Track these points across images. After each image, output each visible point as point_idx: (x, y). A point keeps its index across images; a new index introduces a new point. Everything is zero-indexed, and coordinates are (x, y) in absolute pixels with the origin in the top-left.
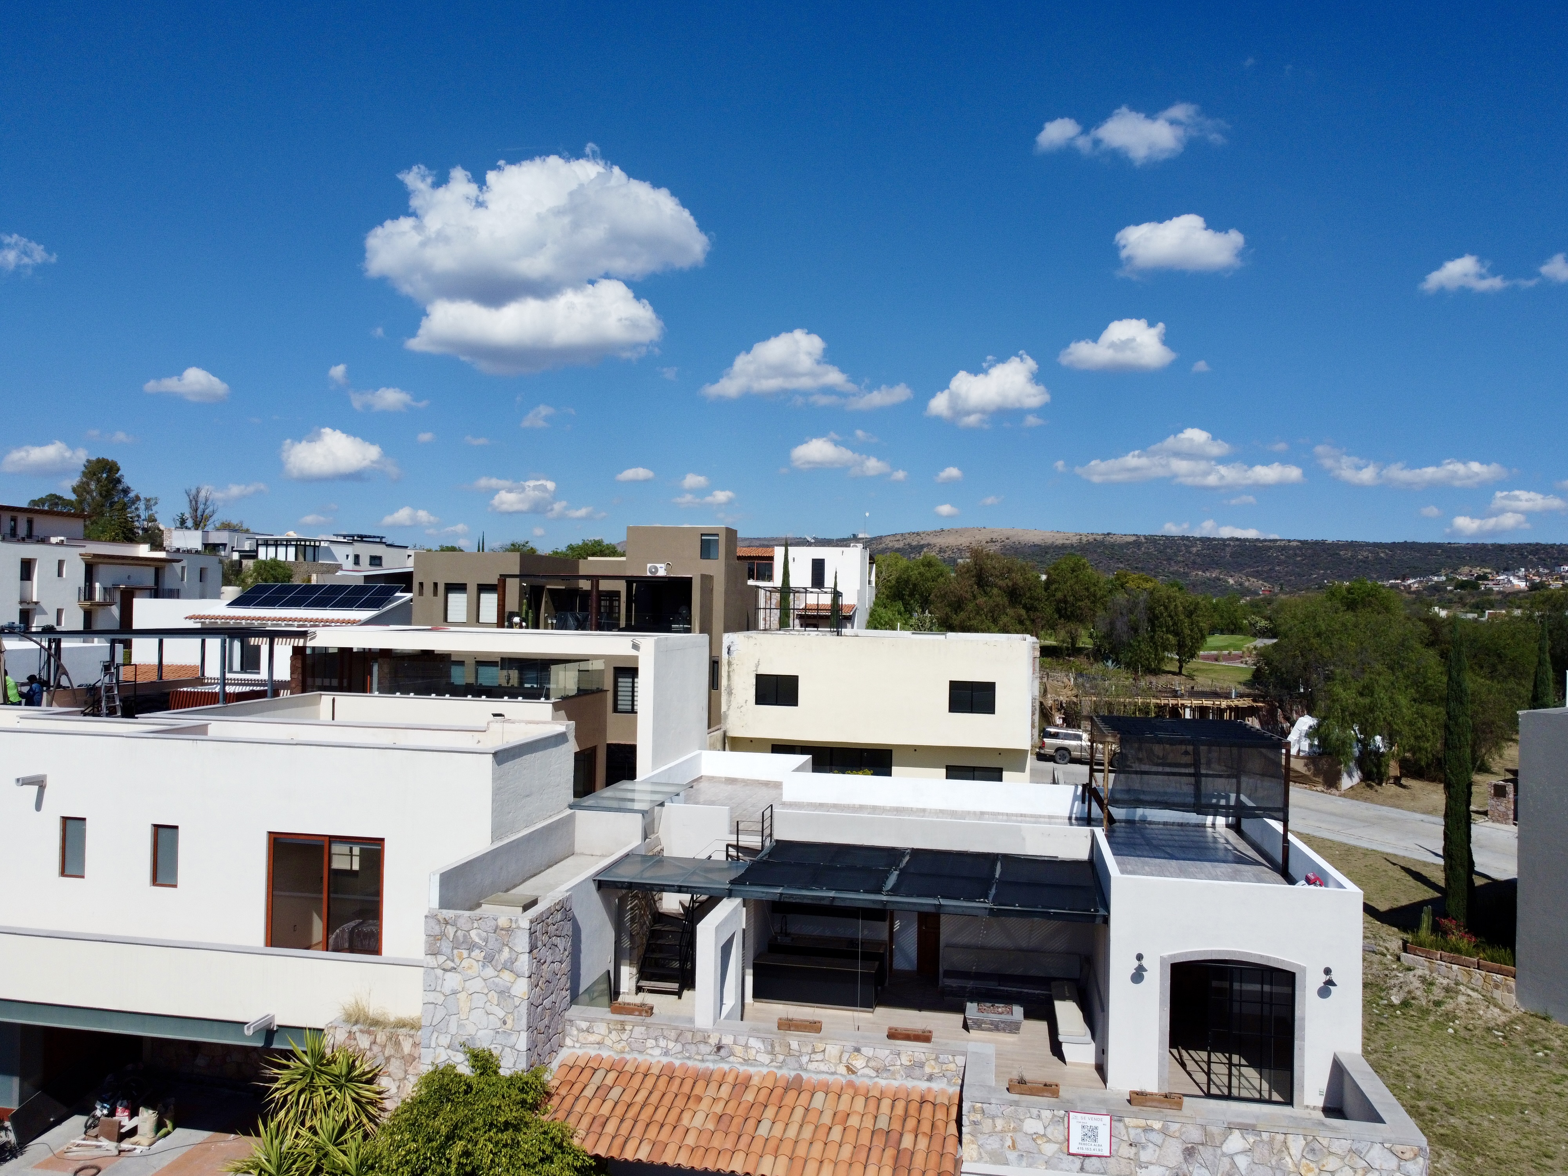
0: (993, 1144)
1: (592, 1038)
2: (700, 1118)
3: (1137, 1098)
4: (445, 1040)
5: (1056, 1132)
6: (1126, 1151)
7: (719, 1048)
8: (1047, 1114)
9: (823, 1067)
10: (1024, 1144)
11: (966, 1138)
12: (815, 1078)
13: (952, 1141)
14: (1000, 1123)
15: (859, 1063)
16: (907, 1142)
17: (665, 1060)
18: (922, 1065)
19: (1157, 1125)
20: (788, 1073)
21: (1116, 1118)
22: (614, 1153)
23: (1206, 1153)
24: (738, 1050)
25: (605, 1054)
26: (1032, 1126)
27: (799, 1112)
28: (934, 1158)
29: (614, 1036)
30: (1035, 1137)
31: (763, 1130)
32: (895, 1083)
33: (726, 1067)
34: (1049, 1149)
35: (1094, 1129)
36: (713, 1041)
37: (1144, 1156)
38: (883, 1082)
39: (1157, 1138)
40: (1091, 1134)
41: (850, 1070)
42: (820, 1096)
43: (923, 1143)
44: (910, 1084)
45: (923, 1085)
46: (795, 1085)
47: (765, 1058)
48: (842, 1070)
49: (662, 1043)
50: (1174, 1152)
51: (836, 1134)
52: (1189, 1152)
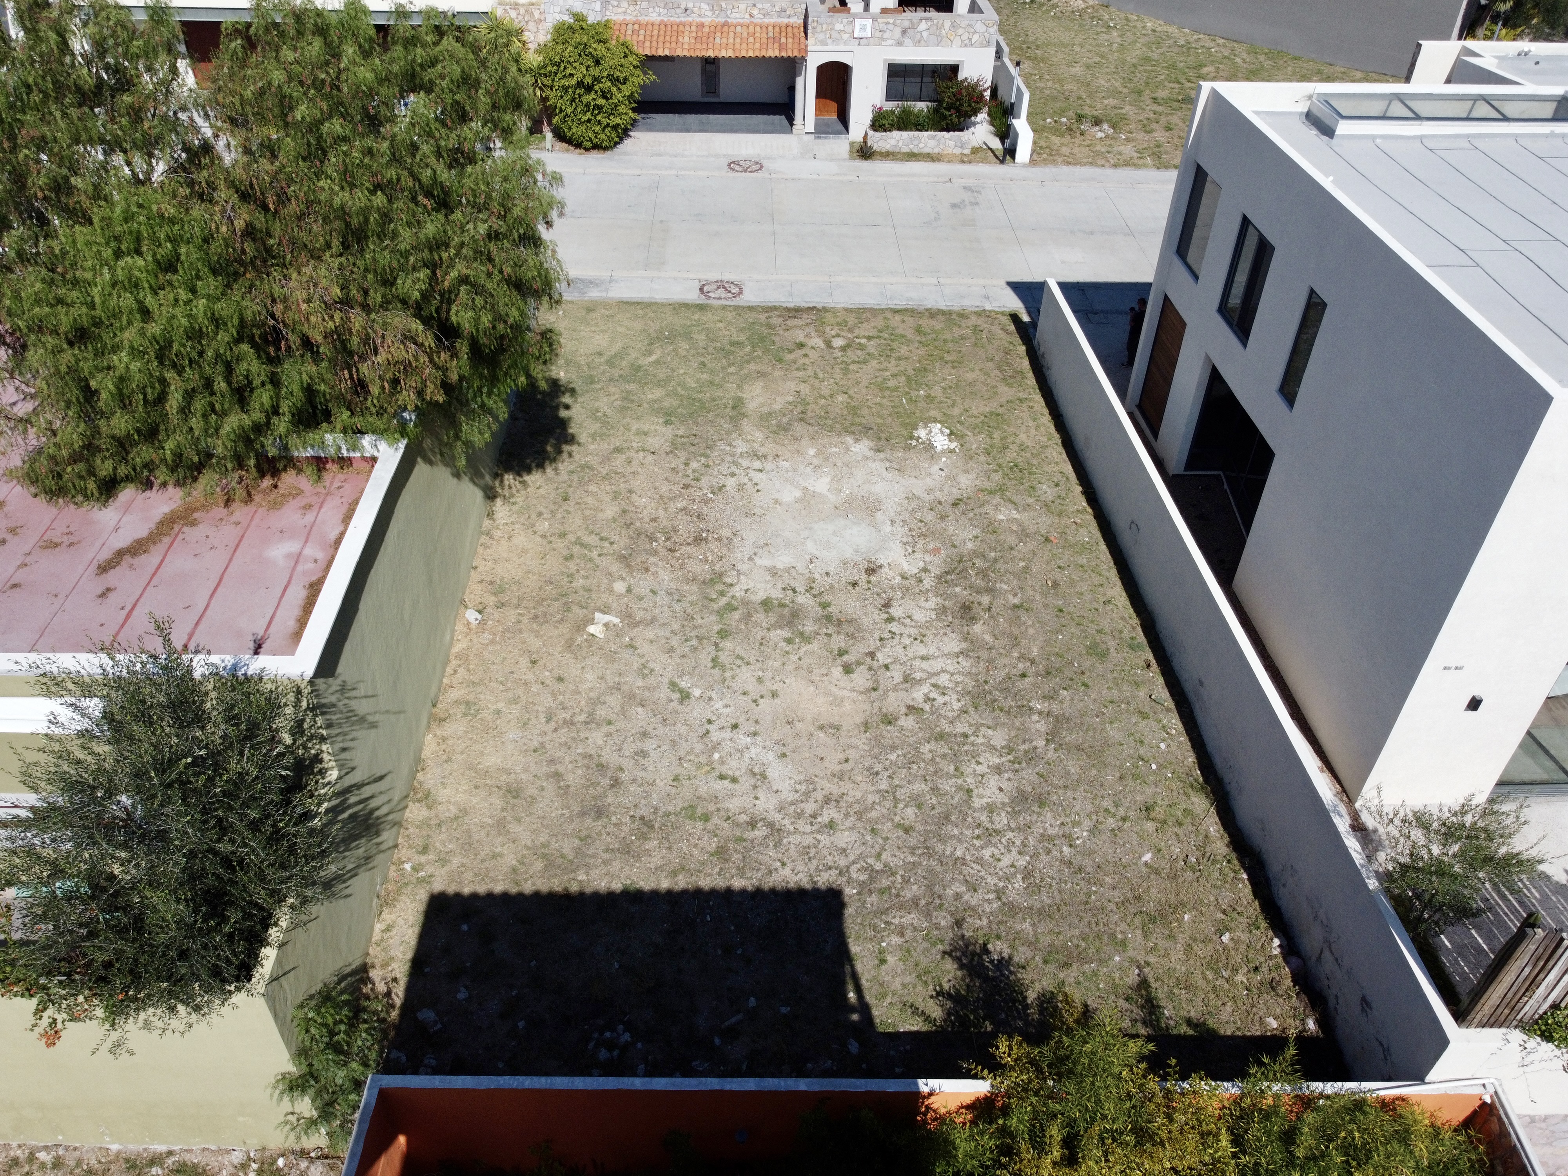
0: (821, 36)
1: (620, 10)
2: (686, 39)
3: (884, 11)
4: (558, 9)
5: (849, 29)
6: (878, 34)
7: (686, 10)
8: (845, 20)
9: (738, 15)
10: (835, 35)
11: (810, 35)
12: (735, 21)
13: (803, 40)
14: (825, 27)
15: (755, 12)
16: (783, 40)
17: (659, 18)
18: (785, 10)
19: (891, 21)
20: (721, 20)
21: (875, 19)
22: (654, 53)
23: (910, 32)
24: (696, 10)
25: (628, 18)
26: (839, 26)
27: (732, 34)
28: (796, 45)
29: (632, 8)
30: (839, 32)
31: (718, 40)
32: (773, 21)
33: (690, 19)
34: (846, 36)
35: (865, 25)
36: (683, 6)
37: (886, 36)
38: (767, 21)
39: (891, 27)
40: (863, 28)
41: (751, 16)
42: (739, 29)
43: (790, 40)
44: (779, 20)
45: (786, 21)
46: (725, 24)
47: (709, 13)
48: (747, 16)
49: (657, 9)
50: (898, 32)
51: (751, 39)
52: (904, 32)
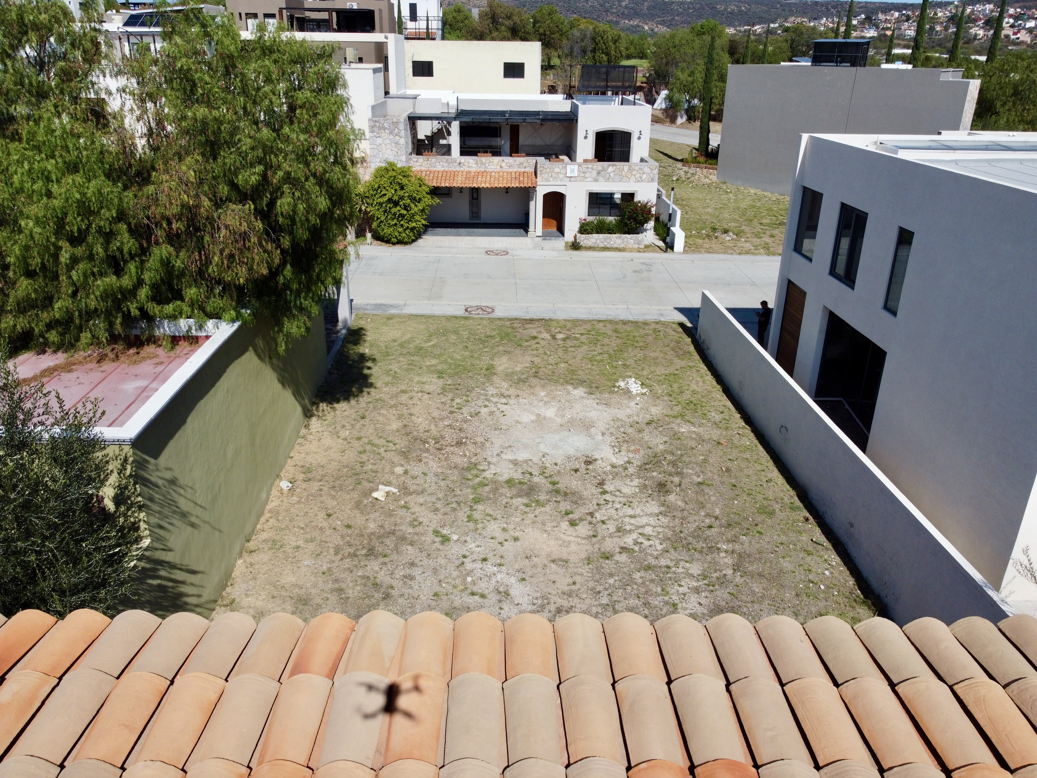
0: (546, 176)
1: (418, 164)
2: (460, 178)
3: (586, 161)
4: (378, 160)
5: (563, 171)
6: (582, 175)
7: (460, 164)
8: (561, 166)
9: (493, 167)
10: (554, 175)
11: (538, 175)
12: (491, 170)
13: (534, 178)
14: (548, 170)
15: (503, 165)
16: (522, 179)
17: (443, 169)
18: (523, 164)
19: (590, 166)
20: (482, 169)
21: (580, 165)
22: (439, 185)
23: (603, 173)
24: (466, 164)
25: (423, 169)
26: (557, 170)
27: (489, 176)
28: (530, 181)
29: (425, 162)
30: (557, 173)
31: (480, 179)
32: (515, 170)
33: (462, 169)
34: (561, 176)
35: (573, 169)
36: (458, 161)
37: (587, 176)
38: (511, 170)
39: (590, 170)
40: (573, 171)
41: (501, 167)
42: (493, 174)
43: (526, 179)
44: (519, 170)
45: (523, 170)
46: (485, 171)
47: (475, 166)
48: (499, 167)
49: (441, 163)
50: (594, 173)
51: (501, 179)
52: (598, 173)
